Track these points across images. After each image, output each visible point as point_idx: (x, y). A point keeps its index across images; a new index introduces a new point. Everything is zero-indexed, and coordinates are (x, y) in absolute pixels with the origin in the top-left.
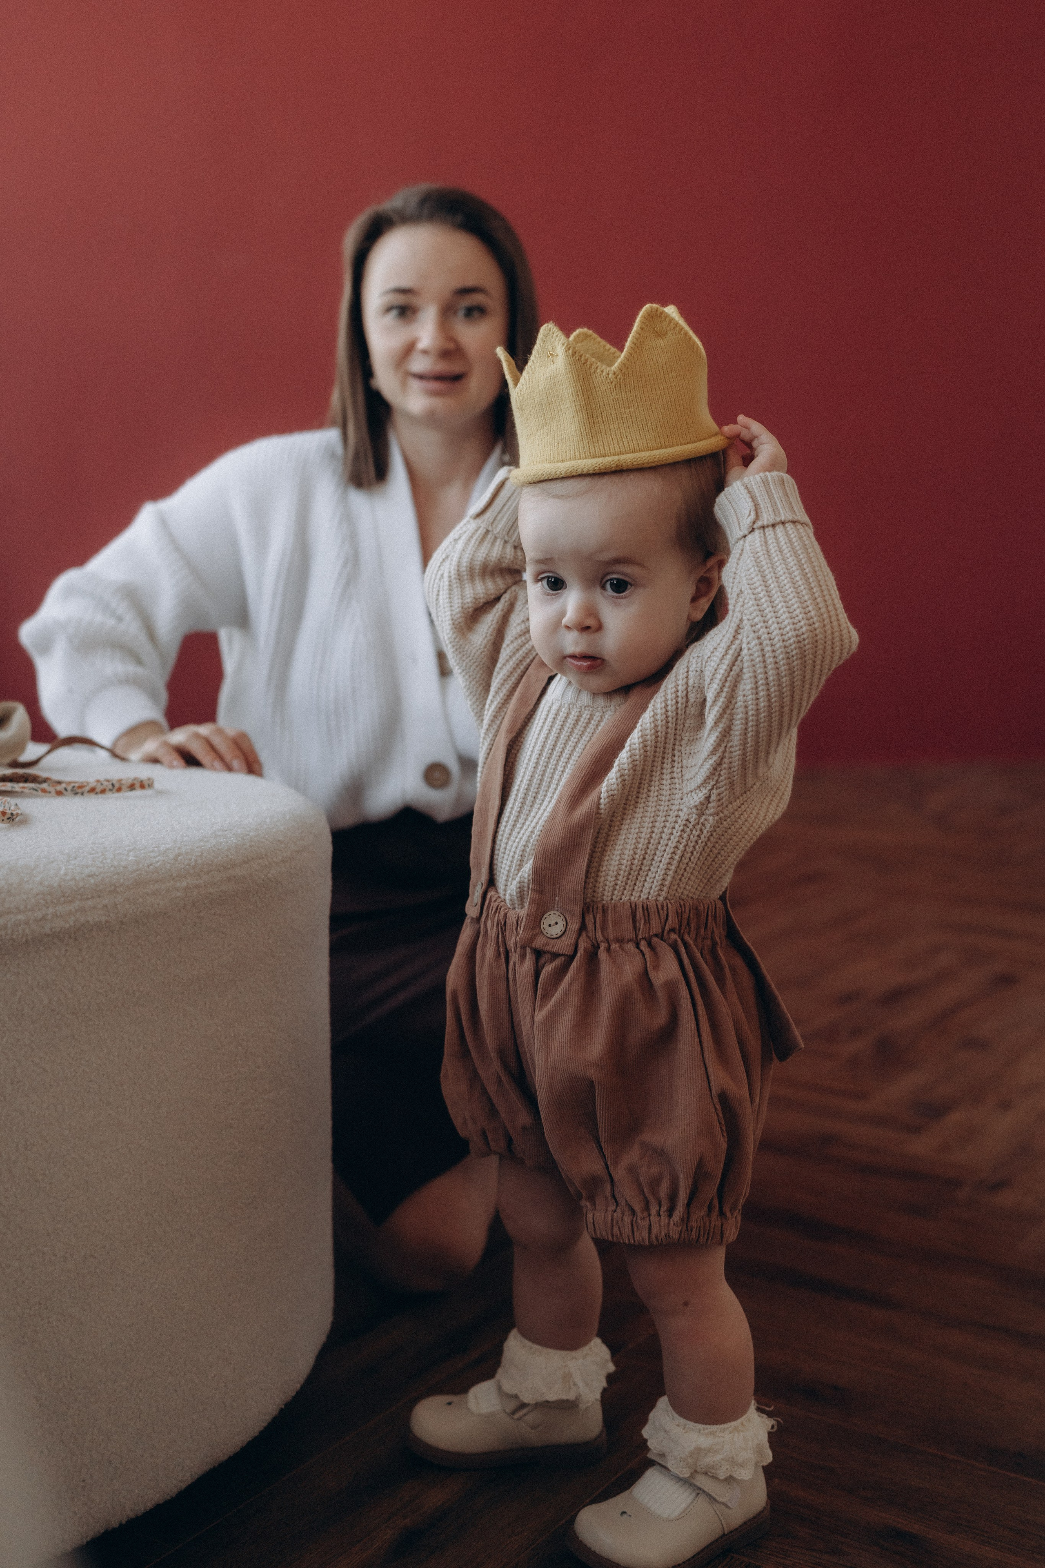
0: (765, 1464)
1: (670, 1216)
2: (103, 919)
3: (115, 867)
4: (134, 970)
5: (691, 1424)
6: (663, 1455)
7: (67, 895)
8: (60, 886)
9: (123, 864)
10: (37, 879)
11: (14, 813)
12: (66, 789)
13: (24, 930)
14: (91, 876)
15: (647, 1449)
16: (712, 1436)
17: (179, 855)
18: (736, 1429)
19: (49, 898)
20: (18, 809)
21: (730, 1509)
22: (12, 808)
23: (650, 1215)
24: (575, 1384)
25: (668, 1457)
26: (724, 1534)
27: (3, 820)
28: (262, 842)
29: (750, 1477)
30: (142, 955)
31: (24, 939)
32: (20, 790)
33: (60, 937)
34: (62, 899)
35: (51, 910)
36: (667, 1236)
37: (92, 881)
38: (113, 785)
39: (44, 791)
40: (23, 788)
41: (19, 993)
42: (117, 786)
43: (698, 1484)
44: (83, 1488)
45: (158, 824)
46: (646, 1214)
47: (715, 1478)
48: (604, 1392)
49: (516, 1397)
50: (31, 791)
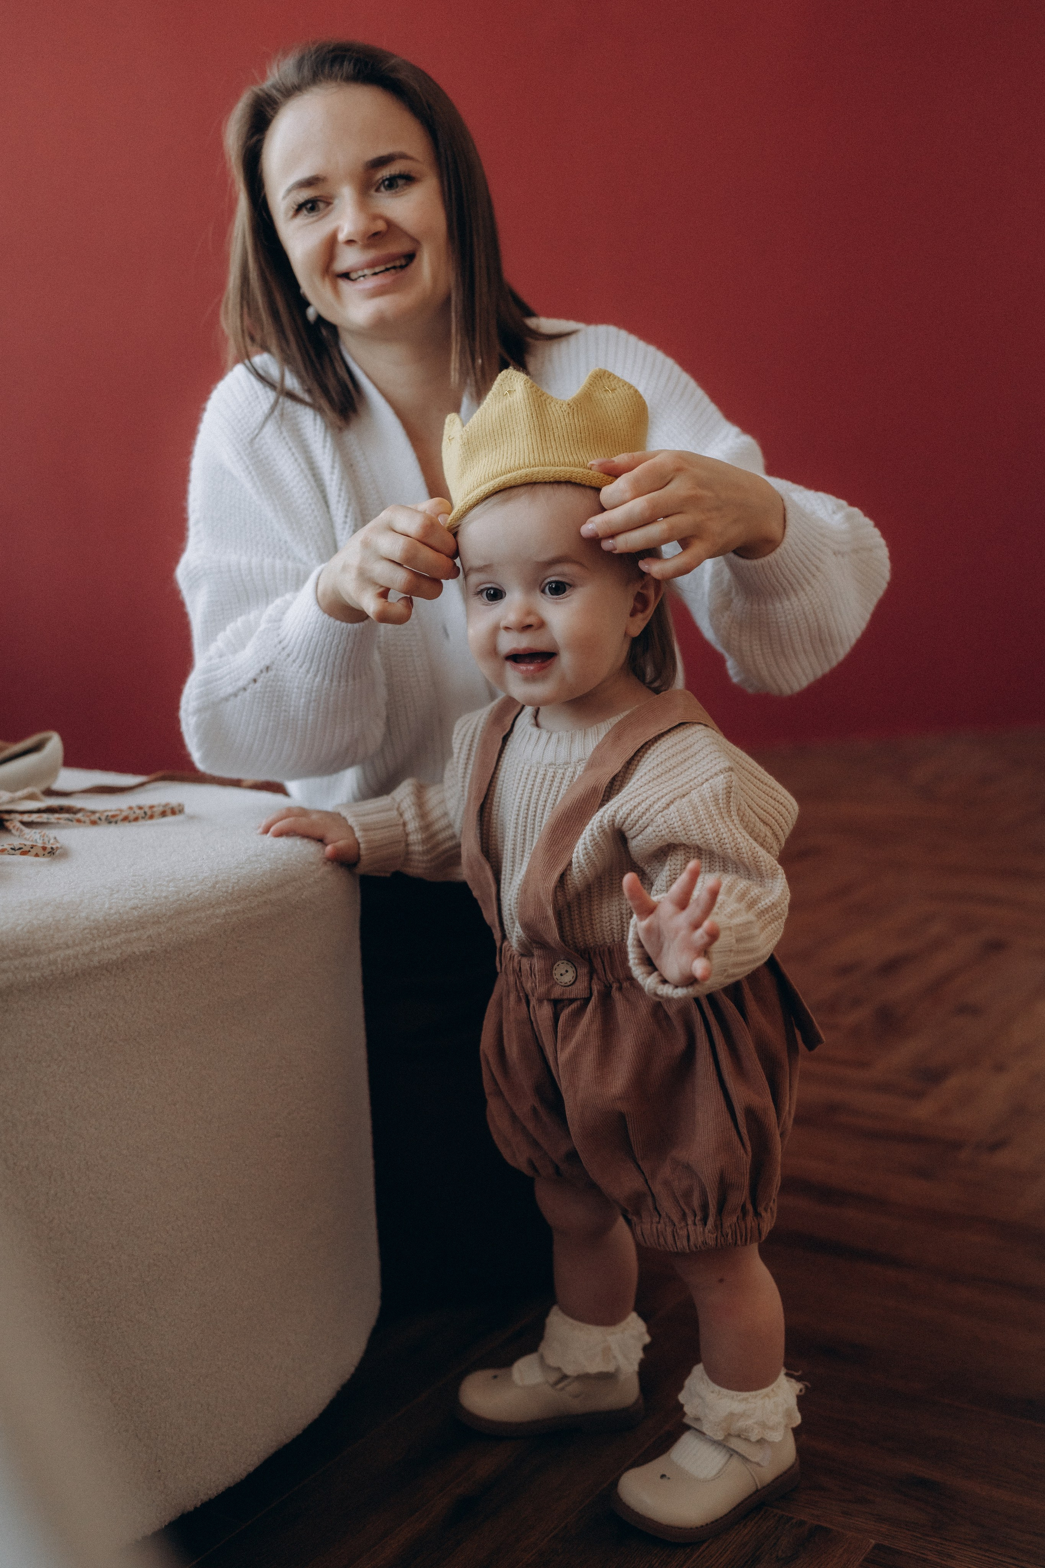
0: (794, 1425)
1: (705, 1224)
2: (148, 949)
3: (157, 899)
4: (180, 995)
5: (725, 1391)
6: (698, 1419)
7: (112, 928)
8: (105, 920)
9: (164, 894)
10: (83, 914)
11: (54, 846)
12: (100, 819)
13: (73, 965)
14: (134, 908)
15: (684, 1414)
16: (744, 1402)
17: (217, 883)
18: (767, 1395)
19: (95, 931)
20: (57, 842)
21: (762, 1467)
22: (52, 841)
23: (687, 1225)
24: (615, 1357)
25: (703, 1422)
26: (757, 1489)
27: (44, 855)
28: (294, 865)
29: (780, 1439)
30: (186, 980)
31: (74, 973)
32: (56, 821)
33: (106, 968)
34: (108, 932)
35: (98, 943)
36: (705, 1243)
37: (136, 913)
38: (145, 813)
39: (79, 821)
40: (59, 819)
41: (72, 1024)
42: (149, 813)
43: (732, 1446)
44: (159, 1478)
45: (194, 851)
46: (683, 1224)
47: (747, 1440)
48: (642, 1364)
49: (559, 1369)
50: (67, 822)
